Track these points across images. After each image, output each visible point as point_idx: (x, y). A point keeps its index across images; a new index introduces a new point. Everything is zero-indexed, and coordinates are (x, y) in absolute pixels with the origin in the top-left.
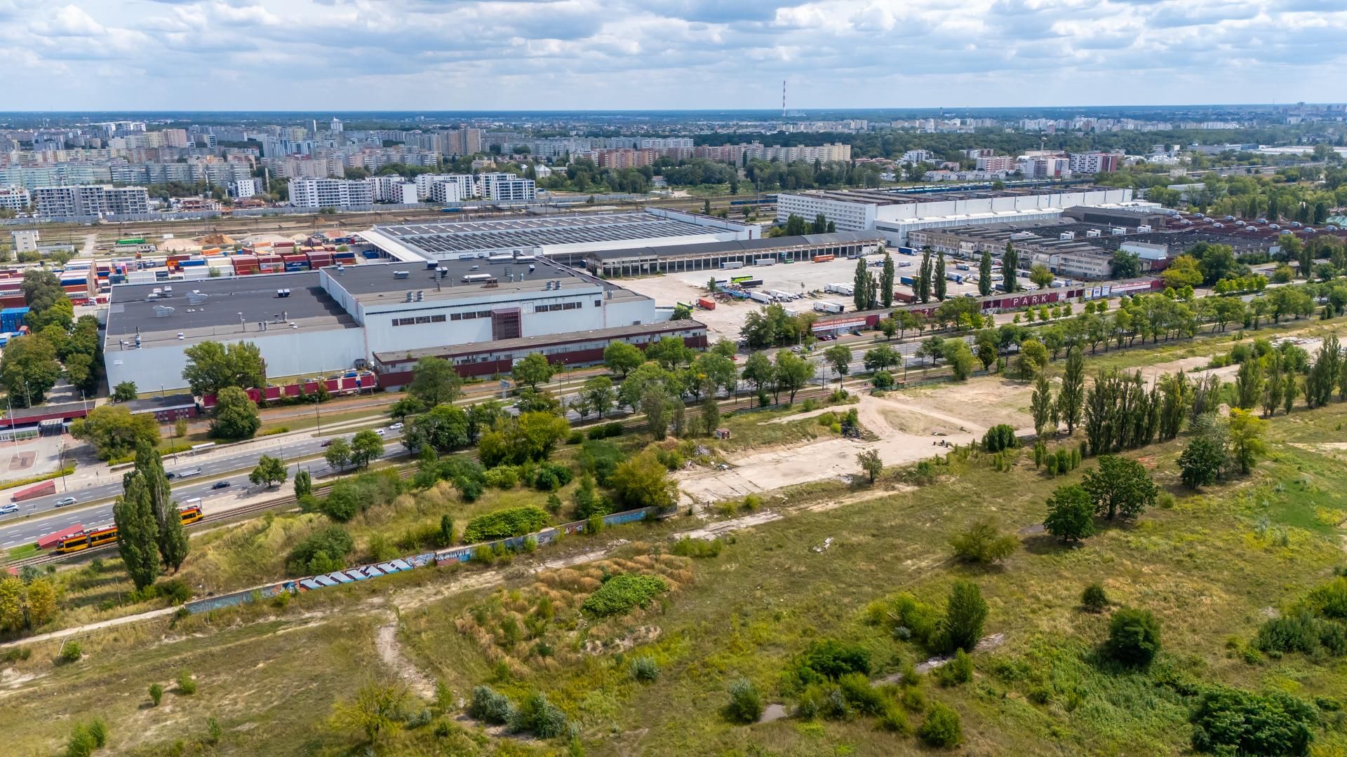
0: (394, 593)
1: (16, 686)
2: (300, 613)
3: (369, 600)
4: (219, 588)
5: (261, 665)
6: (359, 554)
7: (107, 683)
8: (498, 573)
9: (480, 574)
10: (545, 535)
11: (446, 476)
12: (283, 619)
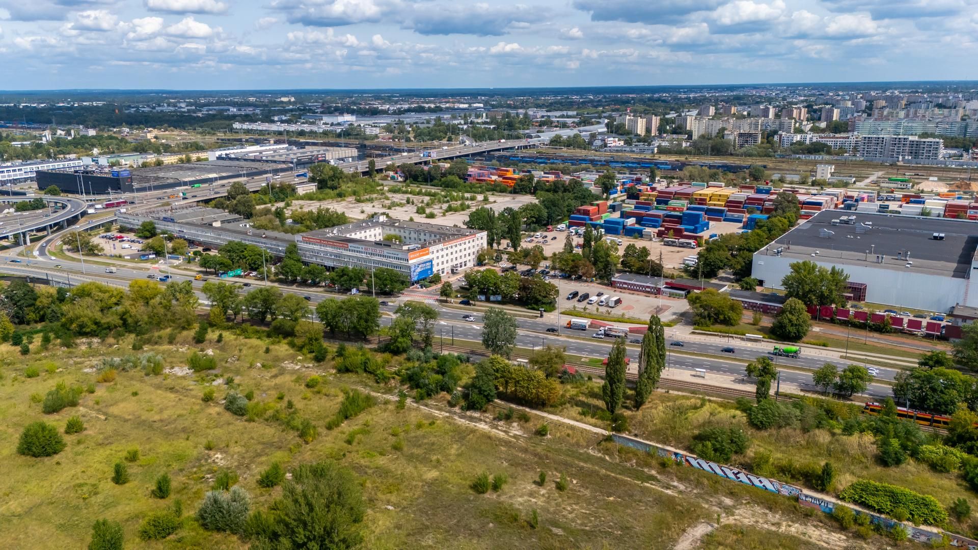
0: (746, 504)
1: (511, 434)
2: (672, 479)
3: (723, 498)
4: (644, 433)
5: (611, 499)
6: (747, 459)
7: (540, 458)
8: (847, 540)
9: (829, 531)
10: (922, 533)
11: (877, 431)
12: (659, 477)
